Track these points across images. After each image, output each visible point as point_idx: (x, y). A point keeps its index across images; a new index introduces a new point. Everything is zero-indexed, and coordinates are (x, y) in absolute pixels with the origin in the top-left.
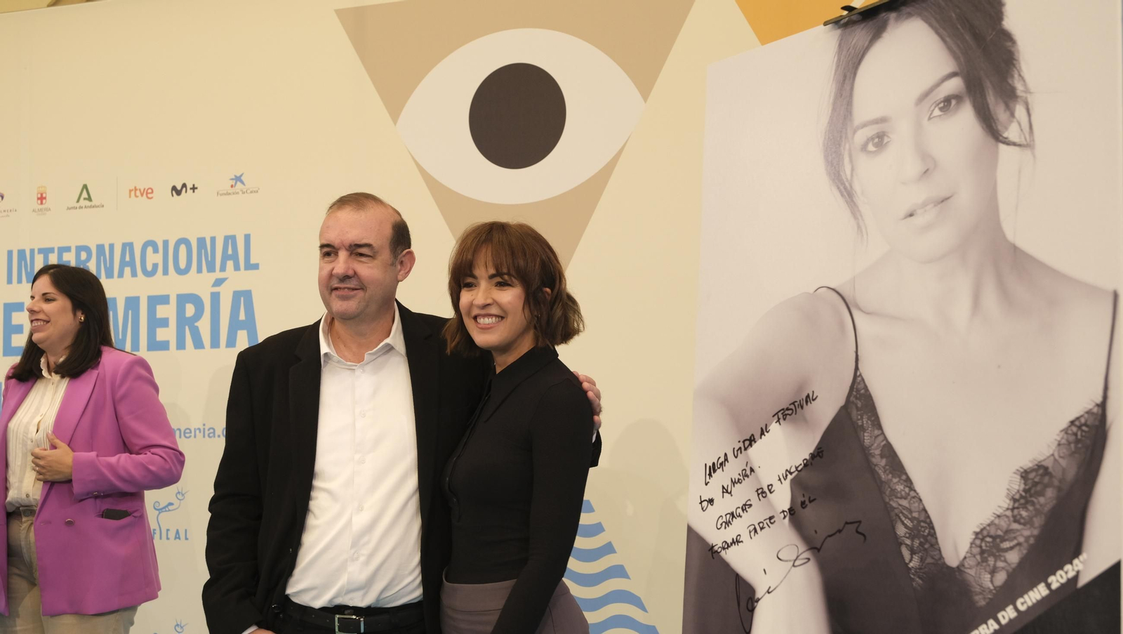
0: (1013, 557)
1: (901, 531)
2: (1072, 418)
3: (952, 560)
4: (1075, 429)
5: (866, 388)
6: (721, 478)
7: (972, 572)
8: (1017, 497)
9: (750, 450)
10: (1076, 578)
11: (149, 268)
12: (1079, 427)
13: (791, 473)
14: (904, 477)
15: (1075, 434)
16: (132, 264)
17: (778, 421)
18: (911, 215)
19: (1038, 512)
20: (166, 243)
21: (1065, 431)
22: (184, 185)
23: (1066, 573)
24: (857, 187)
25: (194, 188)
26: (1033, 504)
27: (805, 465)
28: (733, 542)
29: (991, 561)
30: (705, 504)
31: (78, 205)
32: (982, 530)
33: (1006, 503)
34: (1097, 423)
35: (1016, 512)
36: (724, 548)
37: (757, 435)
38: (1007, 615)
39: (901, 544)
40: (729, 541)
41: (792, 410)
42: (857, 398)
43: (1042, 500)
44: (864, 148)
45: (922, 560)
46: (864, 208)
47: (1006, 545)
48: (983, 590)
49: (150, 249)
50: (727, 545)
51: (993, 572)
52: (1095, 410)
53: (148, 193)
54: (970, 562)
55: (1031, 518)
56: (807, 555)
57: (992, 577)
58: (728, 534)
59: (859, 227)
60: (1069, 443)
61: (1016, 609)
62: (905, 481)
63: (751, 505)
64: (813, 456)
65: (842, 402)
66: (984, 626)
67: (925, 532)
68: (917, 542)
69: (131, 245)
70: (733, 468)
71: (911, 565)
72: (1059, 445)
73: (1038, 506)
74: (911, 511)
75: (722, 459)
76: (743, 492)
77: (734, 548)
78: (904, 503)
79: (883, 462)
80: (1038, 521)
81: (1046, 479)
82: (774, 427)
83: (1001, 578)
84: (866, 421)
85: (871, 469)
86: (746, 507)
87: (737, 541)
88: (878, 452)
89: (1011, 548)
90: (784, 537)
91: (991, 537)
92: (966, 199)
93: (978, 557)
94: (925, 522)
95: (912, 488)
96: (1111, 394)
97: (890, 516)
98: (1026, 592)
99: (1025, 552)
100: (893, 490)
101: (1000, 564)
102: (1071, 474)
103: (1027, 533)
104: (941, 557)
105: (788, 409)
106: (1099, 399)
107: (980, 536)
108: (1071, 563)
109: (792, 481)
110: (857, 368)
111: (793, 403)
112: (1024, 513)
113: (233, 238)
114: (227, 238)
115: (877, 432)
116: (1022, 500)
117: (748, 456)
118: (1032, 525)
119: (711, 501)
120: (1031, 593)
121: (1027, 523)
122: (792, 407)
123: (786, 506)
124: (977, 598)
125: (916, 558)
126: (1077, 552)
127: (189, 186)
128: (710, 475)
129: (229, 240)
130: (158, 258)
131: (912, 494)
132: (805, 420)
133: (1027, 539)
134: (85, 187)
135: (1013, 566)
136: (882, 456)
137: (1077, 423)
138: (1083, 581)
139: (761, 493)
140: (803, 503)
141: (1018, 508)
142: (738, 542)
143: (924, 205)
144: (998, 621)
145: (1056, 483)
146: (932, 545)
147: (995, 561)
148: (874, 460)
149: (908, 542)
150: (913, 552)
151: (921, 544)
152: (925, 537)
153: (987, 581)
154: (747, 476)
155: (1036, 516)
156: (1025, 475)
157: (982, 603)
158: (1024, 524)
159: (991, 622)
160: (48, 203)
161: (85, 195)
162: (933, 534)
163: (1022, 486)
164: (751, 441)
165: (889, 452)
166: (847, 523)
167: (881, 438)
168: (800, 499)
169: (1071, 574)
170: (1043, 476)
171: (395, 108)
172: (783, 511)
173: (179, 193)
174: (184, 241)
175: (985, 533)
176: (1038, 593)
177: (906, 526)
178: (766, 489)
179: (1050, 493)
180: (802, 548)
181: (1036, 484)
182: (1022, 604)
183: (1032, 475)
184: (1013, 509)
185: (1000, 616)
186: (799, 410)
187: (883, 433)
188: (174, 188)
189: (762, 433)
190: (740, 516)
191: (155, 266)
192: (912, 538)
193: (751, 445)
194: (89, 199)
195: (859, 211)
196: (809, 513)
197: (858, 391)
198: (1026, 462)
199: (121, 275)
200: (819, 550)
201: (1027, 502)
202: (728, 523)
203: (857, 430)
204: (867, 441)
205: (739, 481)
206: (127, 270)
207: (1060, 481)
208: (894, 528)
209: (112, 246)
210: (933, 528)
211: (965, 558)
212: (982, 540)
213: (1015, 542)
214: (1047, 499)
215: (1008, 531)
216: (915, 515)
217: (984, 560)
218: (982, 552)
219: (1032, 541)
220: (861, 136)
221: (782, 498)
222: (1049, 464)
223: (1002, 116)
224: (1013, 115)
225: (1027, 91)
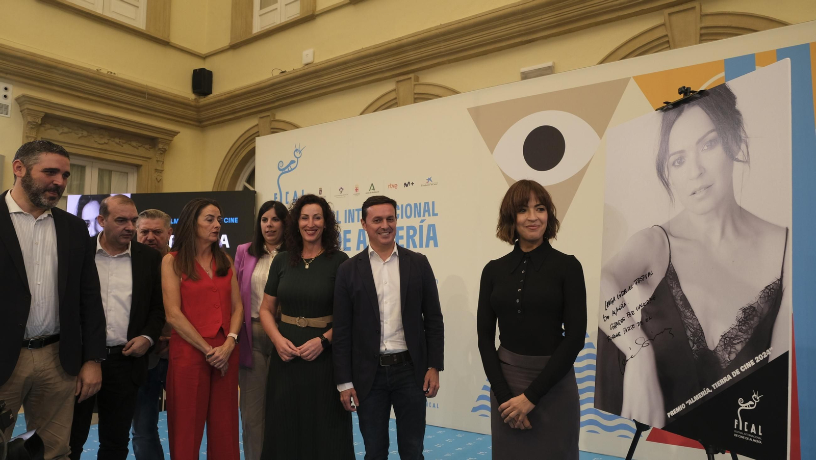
0: (739, 347)
1: (689, 333)
2: (766, 286)
3: (711, 347)
4: (768, 291)
5: (674, 270)
6: (612, 307)
7: (720, 353)
8: (741, 320)
9: (624, 296)
10: (767, 358)
12: (770, 290)
13: (642, 306)
14: (690, 310)
15: (768, 293)
17: (636, 283)
18: (694, 194)
19: (750, 328)
20: (402, 206)
21: (763, 291)
22: (409, 183)
23: (763, 356)
24: (671, 182)
25: (412, 184)
27: (648, 303)
29: (729, 348)
30: (605, 318)
31: (370, 192)
32: (725, 334)
33: (736, 323)
34: (778, 288)
35: (740, 327)
36: (613, 338)
37: (627, 289)
38: (736, 373)
39: (689, 339)
40: (615, 335)
41: (642, 279)
42: (670, 274)
43: (752, 322)
44: (673, 164)
45: (698, 347)
46: (674, 191)
47: (736, 342)
48: (725, 361)
50: (614, 337)
51: (730, 353)
52: (777, 282)
53: (395, 186)
54: (720, 348)
55: (747, 330)
56: (648, 342)
57: (729, 355)
58: (615, 332)
59: (671, 199)
60: (765, 297)
61: (740, 371)
62: (691, 312)
63: (624, 320)
64: (651, 299)
65: (664, 276)
66: (726, 377)
67: (699, 334)
68: (695, 339)
70: (617, 304)
71: (693, 348)
72: (760, 297)
73: (750, 325)
74: (693, 325)
75: (613, 299)
76: (621, 314)
77: (617, 337)
78: (690, 321)
79: (681, 303)
80: (750, 332)
81: (754, 313)
82: (634, 286)
83: (733, 356)
84: (674, 285)
85: (676, 306)
86: (622, 320)
87: (618, 335)
88: (679, 298)
89: (738, 343)
90: (638, 334)
91: (729, 338)
92: (719, 186)
93: (723, 346)
94: (699, 330)
95: (694, 315)
96: (785, 275)
97: (684, 327)
98: (745, 364)
99: (744, 345)
100: (686, 315)
101: (733, 350)
102: (766, 311)
104: (707, 346)
105: (640, 278)
106: (779, 277)
107: (724, 337)
108: (766, 351)
109: (642, 310)
110: (670, 261)
111: (643, 276)
112: (744, 328)
113: (428, 203)
114: (425, 203)
115: (679, 289)
116: (743, 322)
117: (623, 298)
118: (748, 334)
119: (608, 317)
120: (747, 364)
121: (745, 332)
122: (642, 277)
123: (640, 321)
124: (722, 364)
125: (695, 345)
126: (768, 347)
128: (608, 306)
129: (427, 204)
131: (694, 317)
132: (648, 283)
133: (745, 339)
134: (372, 184)
135: (739, 351)
136: (681, 300)
137: (769, 288)
138: (770, 360)
139: (629, 314)
140: (647, 319)
141: (741, 325)
142: (619, 335)
143: (700, 189)
144: (732, 376)
145: (759, 315)
146: (702, 340)
147: (731, 349)
148: (677, 302)
149: (692, 338)
150: (694, 343)
151: (697, 339)
152: (699, 337)
153: (727, 357)
154: (623, 307)
155: (749, 329)
156: (744, 310)
157: (725, 367)
159: (728, 376)
160: (359, 191)
161: (372, 188)
162: (703, 335)
163: (743, 315)
164: (625, 292)
165: (684, 298)
166: (665, 329)
167: (680, 292)
168: (645, 318)
169: (765, 356)
170: (753, 311)
171: (492, 148)
172: (638, 323)
173: (407, 186)
174: (409, 205)
175: (726, 336)
176: (750, 364)
177: (691, 332)
178: (631, 313)
179: (756, 319)
180: (646, 339)
181: (749, 315)
182: (743, 368)
183: (748, 311)
185: (732, 373)
186: (645, 279)
187: (681, 290)
188: (405, 184)
189: (629, 289)
190: (620, 324)
192: (694, 336)
193: (625, 294)
194: (374, 189)
195: (671, 192)
196: (649, 324)
197: (670, 271)
198: (745, 305)
200: (653, 340)
201: (745, 323)
202: (615, 327)
203: (670, 288)
204: (674, 294)
205: (620, 309)
207: (761, 314)
208: (686, 332)
210: (704, 333)
211: (717, 347)
212: (725, 339)
213: (740, 340)
214: (755, 322)
215: (736, 336)
216: (695, 326)
217: (726, 348)
218: (725, 344)
219: (747, 340)
220: (672, 159)
221: (638, 317)
222: (755, 306)
223: (735, 148)
224: (740, 148)
225: (747, 137)
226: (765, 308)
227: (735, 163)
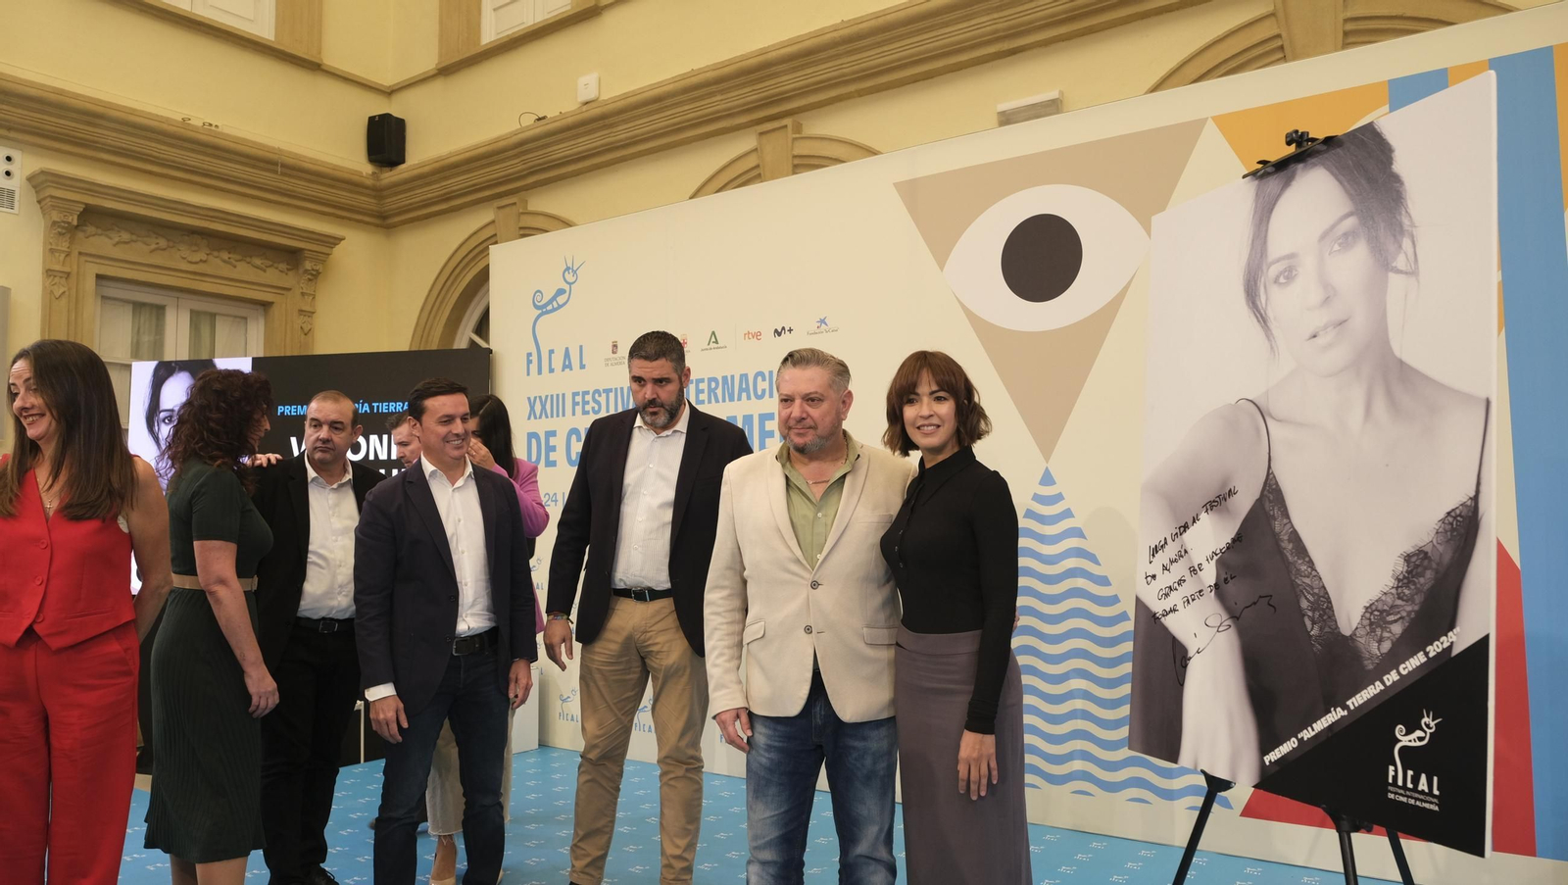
0: (1397, 629)
1: (1304, 604)
2: (1448, 510)
3: (1346, 631)
4: (1451, 519)
5: (1277, 483)
6: (1162, 558)
7: (1362, 640)
8: (1401, 577)
9: (1184, 535)
10: (1450, 647)
11: (760, 393)
12: (1455, 518)
13: (1216, 555)
14: (1307, 559)
15: (1452, 524)
16: (747, 390)
17: (1205, 511)
18: (1315, 336)
19: (1419, 591)
20: (771, 373)
21: (1443, 521)
22: (783, 328)
23: (1442, 643)
24: (1270, 314)
25: (790, 330)
26: (1415, 584)
27: (1228, 548)
28: (1171, 611)
29: (1379, 632)
30: (1149, 578)
31: (709, 347)
32: (1371, 605)
33: (1392, 582)
34: (1470, 514)
35: (1400, 590)
36: (1163, 615)
37: (1190, 523)
38: (1392, 677)
39: (1304, 615)
40: (1168, 610)
41: (1217, 503)
42: (1269, 492)
43: (1422, 580)
44: (1276, 281)
45: (1321, 629)
46: (1276, 331)
47: (1391, 618)
48: (1372, 656)
49: (760, 378)
50: (1166, 613)
51: (1380, 641)
52: (1469, 503)
53: (757, 335)
54: (1362, 632)
55: (1412, 596)
56: (1228, 622)
57: (1379, 645)
58: (1167, 604)
59: (1272, 348)
60: (1446, 532)
61: (1399, 673)
62: (1308, 562)
63: (1184, 581)
64: (1234, 540)
65: (1257, 495)
66: (1372, 686)
67: (1324, 606)
68: (1317, 614)
69: (746, 375)
70: (1171, 550)
71: (1312, 633)
72: (1437, 533)
73: (1418, 586)
74: (1312, 588)
75: (1163, 543)
76: (1179, 570)
77: (1171, 615)
78: (1307, 581)
79: (1290, 546)
80: (1418, 599)
81: (1426, 562)
82: (1203, 516)
83: (1386, 646)
84: (1276, 512)
85: (1280, 551)
86: (1181, 582)
87: (1173, 610)
88: (1286, 538)
89: (1395, 621)
90: (1210, 608)
91: (1378, 611)
92: (1360, 322)
93: (1368, 628)
94: (1323, 597)
96: (1483, 488)
97: (1295, 592)
98: (1408, 659)
99: (1407, 624)
100: (1298, 570)
101: (1386, 634)
102: (1447, 559)
103: (1409, 608)
104: (1337, 627)
105: (1214, 501)
106: (1472, 494)
107: (1370, 610)
108: (1447, 636)
109: (1217, 561)
110: (1269, 467)
111: (1218, 497)
112: (1407, 592)
115: (1285, 521)
116: (1405, 580)
117: (1182, 539)
118: (1413, 602)
119: (1154, 577)
120: (1411, 660)
121: (1410, 600)
122: (1218, 499)
123: (1213, 583)
124: (1366, 662)
125: (1316, 627)
126: (1451, 626)
127: (787, 329)
128: (1153, 555)
130: (765, 385)
131: (1314, 573)
132: (1227, 510)
133: (1409, 613)
134: (713, 333)
135: (1397, 636)
136: (1289, 541)
137: (1453, 514)
138: (1456, 651)
139: (1193, 571)
140: (1226, 579)
141: (1401, 587)
142: (1175, 610)
143: (1325, 327)
144: (1383, 683)
145: (1434, 566)
146: (1329, 617)
147: (1382, 632)
148: (1283, 544)
149: (1310, 614)
150: (1314, 623)
151: (1320, 615)
152: (1323, 610)
153: (1374, 648)
154: (1182, 556)
155: (1416, 594)
157: (1371, 667)
158: (1406, 601)
159: (1378, 683)
161: (713, 339)
162: (1331, 608)
163: (1406, 568)
164: (1185, 527)
165: (1295, 538)
166: (1260, 597)
167: (1289, 526)
168: (1224, 576)
169: (1446, 645)
170: (1423, 559)
172: (1210, 586)
173: (779, 334)
175: (1374, 607)
176: (1417, 661)
177: (1308, 601)
178: (1196, 568)
179: (1429, 574)
180: (1225, 616)
181: (1417, 566)
182: (1404, 669)
183: (1414, 559)
184: (1397, 588)
185: (1385, 678)
186: (1223, 502)
187: (1290, 522)
188: (776, 331)
189: (1194, 522)
190: (1176, 589)
191: (764, 391)
192: (1313, 610)
193: (1185, 531)
194: (716, 342)
195: (1272, 334)
196: (1230, 588)
197: (1270, 486)
198: (1409, 547)
199: (739, 399)
200: (1238, 619)
201: (1409, 582)
202: (1167, 595)
203: (1269, 519)
204: (1277, 529)
205: (1176, 561)
206: (744, 395)
207: (1438, 564)
208: (1298, 602)
209: (732, 377)
210: (1330, 602)
211: (1357, 628)
212: (1371, 613)
213: (1399, 616)
214: (1426, 580)
215: (1392, 607)
216: (1316, 591)
217: (1373, 631)
218: (1371, 624)
219: (1413, 615)
220: (1273, 271)
221: (1209, 575)
222: (1428, 549)
223: (1392, 248)
224: (1400, 247)
225: (1413, 225)
226: (1446, 554)
227: (1391, 275)
